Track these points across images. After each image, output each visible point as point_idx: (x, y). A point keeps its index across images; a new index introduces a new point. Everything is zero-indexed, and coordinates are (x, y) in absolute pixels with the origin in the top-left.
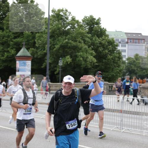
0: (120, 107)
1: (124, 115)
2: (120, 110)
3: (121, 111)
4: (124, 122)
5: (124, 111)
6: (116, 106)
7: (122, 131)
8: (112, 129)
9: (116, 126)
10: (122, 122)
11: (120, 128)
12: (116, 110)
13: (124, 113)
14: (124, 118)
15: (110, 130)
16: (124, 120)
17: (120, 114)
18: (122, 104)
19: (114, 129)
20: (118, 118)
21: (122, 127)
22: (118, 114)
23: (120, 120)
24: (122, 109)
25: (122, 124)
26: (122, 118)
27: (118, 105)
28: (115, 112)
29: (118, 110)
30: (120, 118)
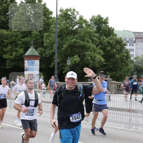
0: (129, 106)
1: (132, 114)
2: (128, 109)
3: (129, 111)
4: (132, 121)
5: (133, 110)
6: (124, 105)
7: (131, 130)
8: (121, 128)
9: (124, 126)
10: (130, 121)
11: (128, 128)
12: (124, 109)
13: (132, 112)
14: (132, 118)
15: (119, 129)
16: (132, 119)
17: (128, 113)
18: (130, 103)
19: (123, 128)
20: (126, 117)
21: (131, 126)
22: (126, 113)
23: (128, 119)
24: (130, 109)
25: (130, 124)
26: (130, 117)
27: (126, 104)
28: (124, 111)
29: (126, 109)
30: (128, 117)
